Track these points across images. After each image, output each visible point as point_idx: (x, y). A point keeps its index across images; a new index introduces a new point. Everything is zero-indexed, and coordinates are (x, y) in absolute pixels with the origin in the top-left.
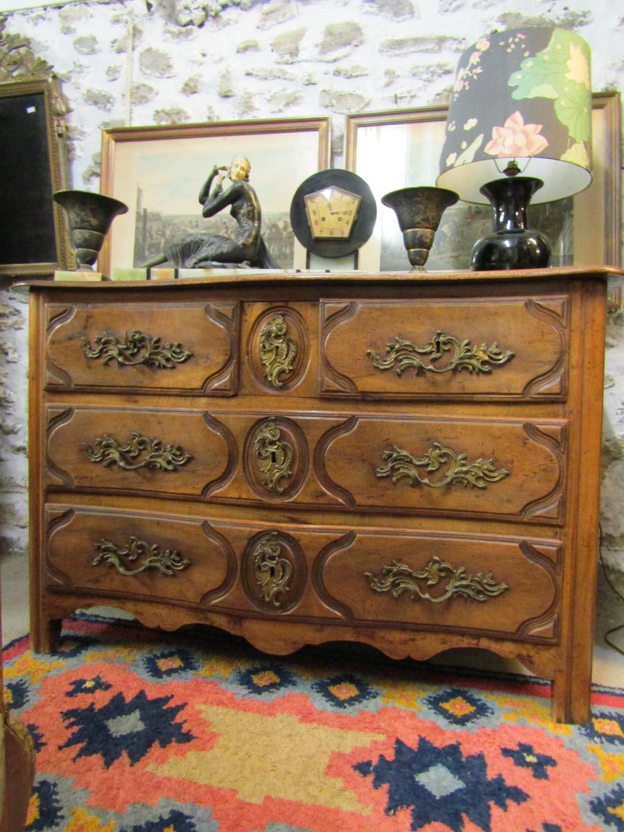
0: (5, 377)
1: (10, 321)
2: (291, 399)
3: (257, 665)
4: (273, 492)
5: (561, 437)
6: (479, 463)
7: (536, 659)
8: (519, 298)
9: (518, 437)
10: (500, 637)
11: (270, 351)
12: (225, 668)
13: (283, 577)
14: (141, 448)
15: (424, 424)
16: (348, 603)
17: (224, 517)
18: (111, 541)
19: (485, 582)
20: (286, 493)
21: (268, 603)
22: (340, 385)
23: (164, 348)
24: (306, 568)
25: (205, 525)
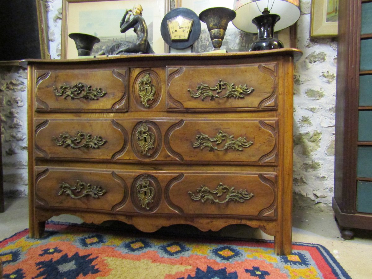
0: (17, 114)
1: (19, 87)
2: (154, 113)
3: (134, 240)
4: (145, 156)
5: (275, 126)
6: (240, 139)
7: (267, 227)
8: (256, 64)
9: (256, 127)
10: (251, 219)
11: (143, 90)
12: (118, 242)
13: (150, 195)
14: (82, 138)
15: (215, 123)
16: (182, 206)
17: (122, 169)
18: (67, 183)
19: (243, 193)
20: (151, 156)
21: (144, 208)
22: (176, 105)
23: (93, 90)
24: (161, 190)
25: (113, 173)
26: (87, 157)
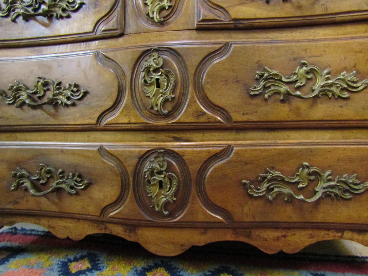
2: (171, 33)
3: (151, 263)
4: (159, 115)
6: (343, 75)
12: (124, 268)
13: (170, 189)
14: (45, 89)
15: (291, 46)
16: (229, 207)
17: (117, 142)
18: (25, 169)
19: (351, 181)
21: (158, 212)
22: (215, 14)
24: (190, 180)
25: (101, 149)
26: (56, 123)
